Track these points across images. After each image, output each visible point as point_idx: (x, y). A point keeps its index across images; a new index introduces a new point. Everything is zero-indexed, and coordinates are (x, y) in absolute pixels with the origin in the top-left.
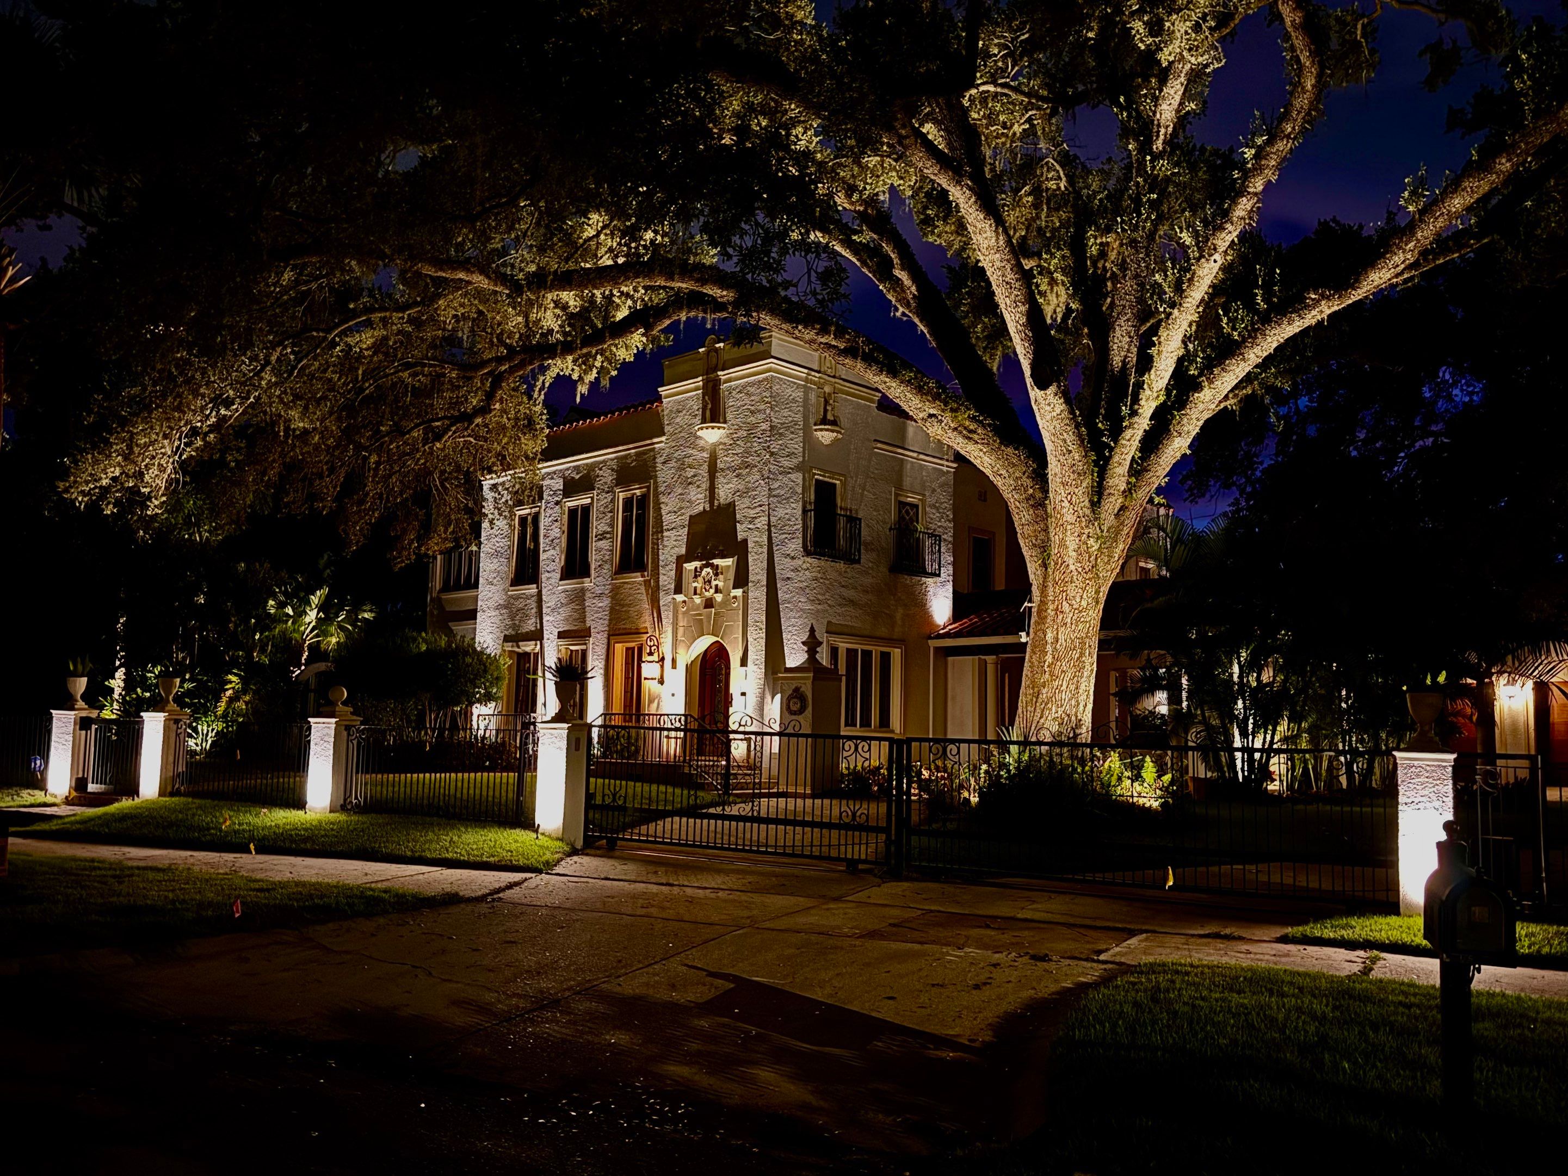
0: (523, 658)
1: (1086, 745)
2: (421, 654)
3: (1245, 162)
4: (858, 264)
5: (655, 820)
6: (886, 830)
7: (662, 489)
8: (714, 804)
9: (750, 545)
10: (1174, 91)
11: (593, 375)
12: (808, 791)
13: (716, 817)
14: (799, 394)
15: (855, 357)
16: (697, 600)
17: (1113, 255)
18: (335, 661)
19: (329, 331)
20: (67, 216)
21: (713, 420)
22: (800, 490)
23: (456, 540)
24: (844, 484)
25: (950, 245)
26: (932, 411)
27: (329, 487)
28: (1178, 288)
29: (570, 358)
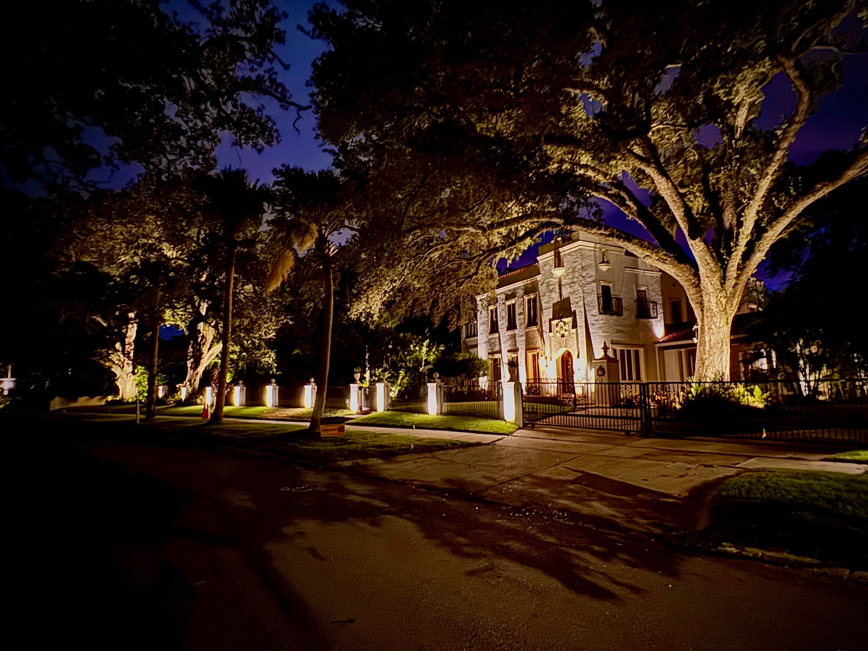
0: (495, 360)
1: (727, 382)
2: (460, 361)
3: (778, 136)
4: (611, 201)
5: (549, 417)
6: (641, 419)
7: (541, 294)
8: (571, 411)
9: (577, 312)
10: (743, 113)
11: (513, 256)
12: (608, 406)
13: (572, 415)
14: (592, 253)
15: (613, 237)
16: (558, 335)
17: (722, 182)
18: (433, 364)
19: (424, 254)
20: (346, 229)
21: (559, 266)
22: (595, 289)
23: (469, 320)
24: (613, 286)
25: (650, 188)
26: (647, 254)
27: (427, 306)
28: (752, 192)
29: (504, 251)
